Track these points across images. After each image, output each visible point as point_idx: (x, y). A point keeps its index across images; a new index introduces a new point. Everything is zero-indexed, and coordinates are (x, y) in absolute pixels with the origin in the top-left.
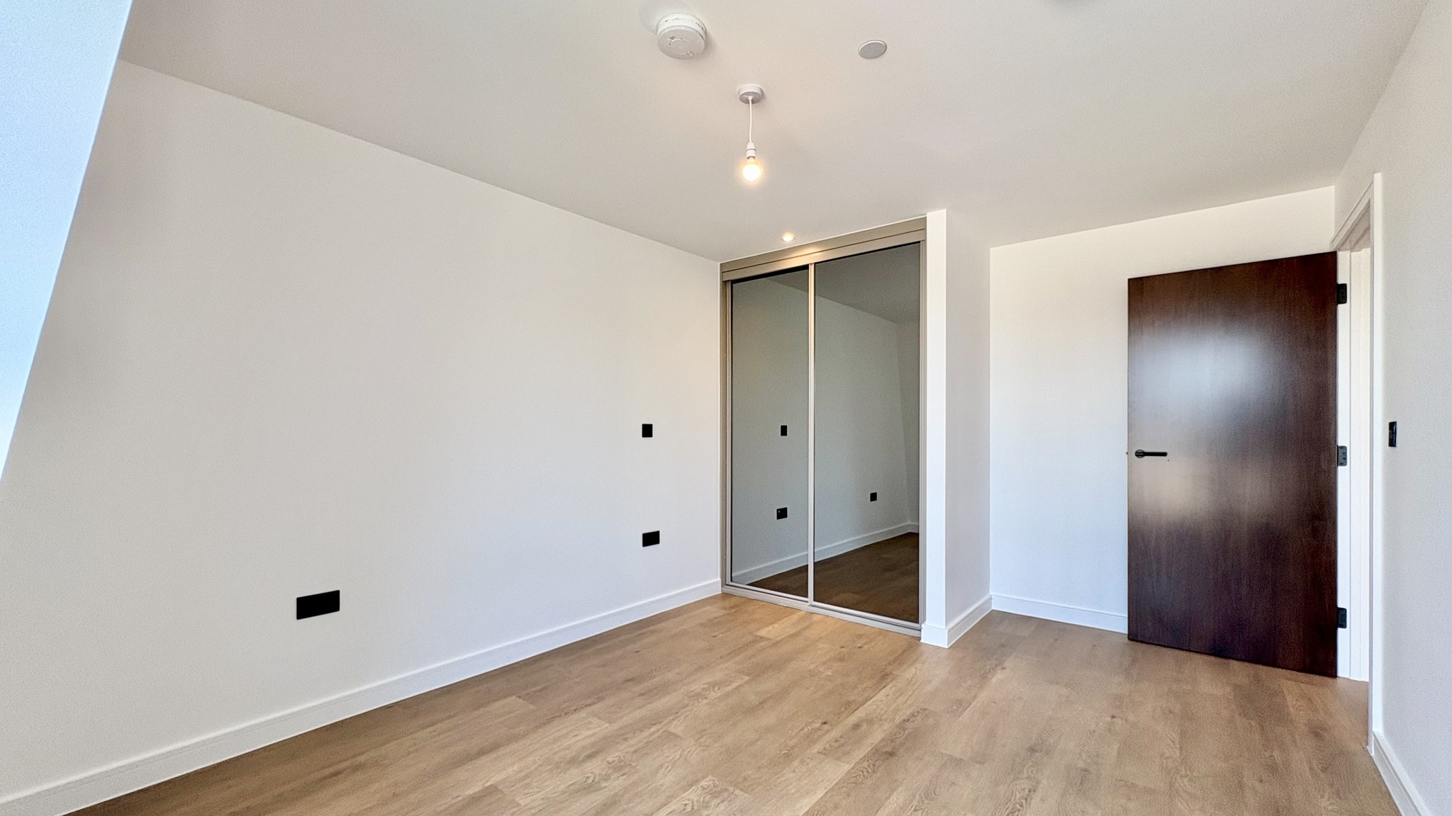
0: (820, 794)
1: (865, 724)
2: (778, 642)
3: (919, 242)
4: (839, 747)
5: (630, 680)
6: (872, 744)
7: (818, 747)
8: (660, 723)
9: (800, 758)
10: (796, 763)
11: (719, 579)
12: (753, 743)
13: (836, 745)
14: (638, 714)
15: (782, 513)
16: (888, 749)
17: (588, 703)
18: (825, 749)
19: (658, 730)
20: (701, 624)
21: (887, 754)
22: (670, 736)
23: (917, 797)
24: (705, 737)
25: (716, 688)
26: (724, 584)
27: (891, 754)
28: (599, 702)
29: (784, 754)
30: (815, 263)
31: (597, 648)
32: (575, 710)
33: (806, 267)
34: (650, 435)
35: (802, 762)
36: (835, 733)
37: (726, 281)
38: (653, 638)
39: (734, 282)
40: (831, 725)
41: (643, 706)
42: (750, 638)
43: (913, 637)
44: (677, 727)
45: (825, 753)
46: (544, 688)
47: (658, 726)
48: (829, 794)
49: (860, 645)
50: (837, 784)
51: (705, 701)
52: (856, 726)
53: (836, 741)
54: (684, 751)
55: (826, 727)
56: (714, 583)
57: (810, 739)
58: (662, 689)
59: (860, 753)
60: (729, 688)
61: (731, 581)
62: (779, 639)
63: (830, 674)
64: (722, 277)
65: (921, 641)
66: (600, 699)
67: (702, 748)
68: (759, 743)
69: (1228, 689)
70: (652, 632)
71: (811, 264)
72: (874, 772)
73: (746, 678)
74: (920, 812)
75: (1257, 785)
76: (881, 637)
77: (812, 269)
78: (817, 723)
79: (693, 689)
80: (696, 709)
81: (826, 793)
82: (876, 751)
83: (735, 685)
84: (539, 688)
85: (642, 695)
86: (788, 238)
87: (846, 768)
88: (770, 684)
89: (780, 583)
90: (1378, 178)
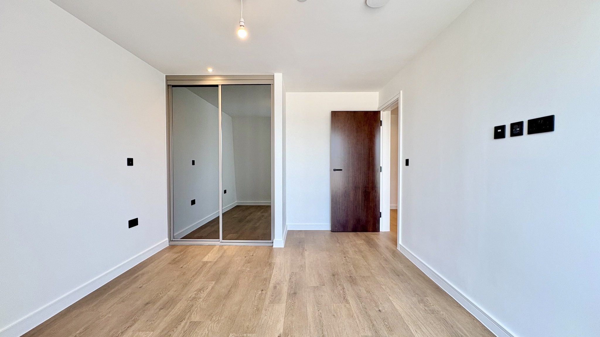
0: (282, 320)
1: (277, 285)
2: (216, 262)
3: (270, 84)
4: (275, 298)
5: (147, 304)
6: (286, 292)
7: (267, 302)
8: (184, 319)
9: (263, 309)
10: (264, 311)
11: (167, 239)
12: (239, 310)
13: (274, 297)
14: (168, 319)
15: (193, 202)
16: (292, 292)
17: (128, 325)
18: (270, 301)
19: (186, 323)
20: (170, 263)
21: (293, 294)
22: (195, 324)
23: (315, 305)
24: (214, 317)
25: (202, 292)
26: (170, 240)
27: (295, 293)
28: (135, 322)
29: (256, 309)
30: (222, 85)
31: (110, 293)
32: (122, 333)
33: (217, 86)
34: (132, 164)
35: (266, 310)
36: (269, 293)
37: (169, 85)
38: (145, 277)
39: (173, 86)
40: (265, 290)
41: (168, 314)
42: (201, 264)
43: (269, 246)
44: (196, 318)
45: (272, 302)
46: (86, 329)
47: (184, 322)
48: (286, 318)
49: (252, 254)
50: (285, 313)
51: (202, 299)
52: (275, 287)
53: (272, 296)
54: (208, 328)
55: (264, 292)
56: (166, 241)
57: (261, 299)
58: (172, 302)
59: (284, 297)
60: (208, 290)
61: (174, 239)
62: (215, 260)
63: (249, 269)
64: (167, 82)
65: (273, 247)
66: (135, 321)
67: (216, 323)
68: (242, 309)
69: (363, 241)
70: (143, 274)
71: (220, 85)
72: (295, 302)
73: (214, 282)
74: (320, 310)
75: (386, 266)
76: (257, 250)
77: (220, 87)
78: (259, 291)
79: (190, 296)
80: (199, 305)
81: (284, 318)
82: (289, 295)
83: (210, 288)
84: (81, 330)
85: (161, 309)
86: (210, 70)
87: (284, 305)
88: (226, 282)
89: (196, 235)
90: (401, 91)
